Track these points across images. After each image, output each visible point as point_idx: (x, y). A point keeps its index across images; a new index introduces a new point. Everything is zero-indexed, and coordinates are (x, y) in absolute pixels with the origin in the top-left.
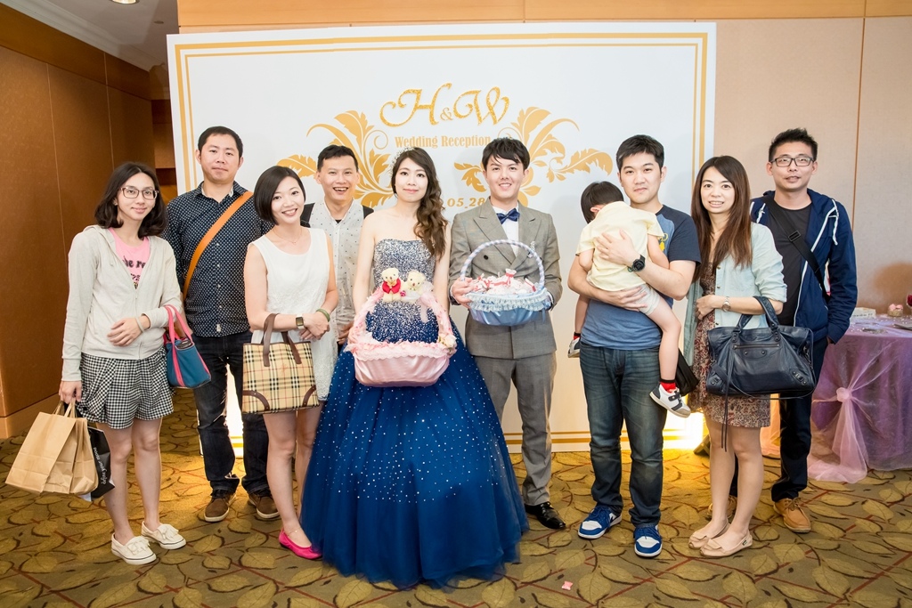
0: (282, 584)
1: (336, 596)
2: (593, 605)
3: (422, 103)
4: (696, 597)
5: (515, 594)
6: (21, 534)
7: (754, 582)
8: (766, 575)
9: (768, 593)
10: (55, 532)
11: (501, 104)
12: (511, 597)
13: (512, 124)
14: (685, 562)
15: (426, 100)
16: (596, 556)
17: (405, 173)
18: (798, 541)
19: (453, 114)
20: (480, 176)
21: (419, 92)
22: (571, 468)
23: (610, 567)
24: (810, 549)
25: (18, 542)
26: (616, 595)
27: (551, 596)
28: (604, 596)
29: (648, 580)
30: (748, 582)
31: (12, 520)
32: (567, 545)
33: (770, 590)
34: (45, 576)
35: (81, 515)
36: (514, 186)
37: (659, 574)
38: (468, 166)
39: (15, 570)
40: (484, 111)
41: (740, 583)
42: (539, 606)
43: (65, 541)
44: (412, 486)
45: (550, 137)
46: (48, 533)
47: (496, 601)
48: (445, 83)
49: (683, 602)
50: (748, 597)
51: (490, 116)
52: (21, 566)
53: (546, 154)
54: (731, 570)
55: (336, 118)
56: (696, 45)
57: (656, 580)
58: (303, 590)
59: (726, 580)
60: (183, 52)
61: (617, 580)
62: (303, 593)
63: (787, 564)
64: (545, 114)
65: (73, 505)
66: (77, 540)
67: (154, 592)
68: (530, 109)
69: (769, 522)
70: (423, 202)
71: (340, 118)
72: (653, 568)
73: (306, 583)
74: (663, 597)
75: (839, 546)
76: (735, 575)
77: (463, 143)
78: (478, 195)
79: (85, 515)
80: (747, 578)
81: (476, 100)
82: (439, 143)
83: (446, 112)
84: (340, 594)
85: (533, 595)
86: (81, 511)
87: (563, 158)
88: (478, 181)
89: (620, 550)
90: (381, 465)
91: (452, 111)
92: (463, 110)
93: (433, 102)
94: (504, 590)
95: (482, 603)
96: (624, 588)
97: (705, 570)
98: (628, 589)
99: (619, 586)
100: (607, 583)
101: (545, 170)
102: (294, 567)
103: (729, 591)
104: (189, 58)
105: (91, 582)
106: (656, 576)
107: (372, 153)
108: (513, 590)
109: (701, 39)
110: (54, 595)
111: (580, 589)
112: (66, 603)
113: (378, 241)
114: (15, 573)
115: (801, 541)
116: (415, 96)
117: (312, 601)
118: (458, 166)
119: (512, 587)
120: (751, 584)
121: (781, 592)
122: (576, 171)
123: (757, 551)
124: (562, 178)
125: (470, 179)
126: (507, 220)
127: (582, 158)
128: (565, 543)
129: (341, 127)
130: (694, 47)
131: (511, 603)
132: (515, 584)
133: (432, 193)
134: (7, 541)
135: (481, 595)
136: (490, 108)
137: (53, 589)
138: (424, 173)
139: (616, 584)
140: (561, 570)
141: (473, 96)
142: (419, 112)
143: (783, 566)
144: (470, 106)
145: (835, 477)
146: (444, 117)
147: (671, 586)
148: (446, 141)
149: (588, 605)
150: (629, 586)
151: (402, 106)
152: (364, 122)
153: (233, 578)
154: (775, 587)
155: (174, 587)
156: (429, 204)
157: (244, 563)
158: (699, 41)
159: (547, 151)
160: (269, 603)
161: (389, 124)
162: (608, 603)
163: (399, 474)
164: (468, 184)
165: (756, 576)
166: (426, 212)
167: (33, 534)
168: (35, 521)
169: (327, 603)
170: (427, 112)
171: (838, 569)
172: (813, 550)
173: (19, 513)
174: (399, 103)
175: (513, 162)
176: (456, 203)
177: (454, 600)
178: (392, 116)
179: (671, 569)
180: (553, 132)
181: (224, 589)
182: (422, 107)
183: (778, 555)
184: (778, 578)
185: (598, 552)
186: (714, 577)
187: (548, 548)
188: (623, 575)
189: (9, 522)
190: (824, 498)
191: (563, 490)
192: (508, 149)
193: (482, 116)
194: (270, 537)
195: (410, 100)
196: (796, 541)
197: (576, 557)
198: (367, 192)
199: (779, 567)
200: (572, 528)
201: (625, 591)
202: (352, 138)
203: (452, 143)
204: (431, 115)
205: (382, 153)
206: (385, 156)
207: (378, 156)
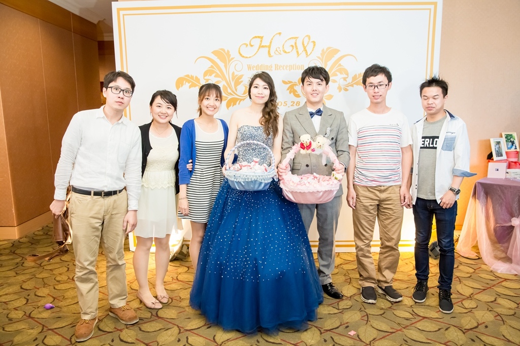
0: (183, 328)
1: (215, 336)
2: (367, 345)
4: (429, 341)
5: (320, 337)
6: (29, 295)
7: (464, 333)
8: (471, 329)
9: (473, 340)
10: (48, 295)
11: (311, 45)
12: (318, 338)
14: (421, 320)
15: (266, 43)
16: (367, 315)
17: (256, 87)
18: (489, 309)
19: (282, 51)
20: (298, 88)
21: (261, 38)
22: (348, 262)
23: (376, 322)
24: (497, 314)
25: (28, 300)
26: (381, 339)
27: (343, 338)
28: (374, 339)
29: (399, 330)
30: (460, 333)
31: (23, 287)
32: (350, 308)
33: (475, 338)
34: (44, 320)
35: (62, 285)
36: (320, 95)
37: (406, 327)
38: (290, 82)
39: (27, 316)
40: (301, 49)
41: (456, 334)
42: (335, 344)
43: (54, 300)
44: (256, 271)
45: (340, 65)
46: (44, 295)
47: (310, 341)
48: (278, 32)
49: (422, 344)
50: (461, 342)
51: (304, 52)
52: (30, 314)
53: (337, 75)
54: (449, 326)
55: (212, 53)
56: (430, 9)
57: (404, 330)
58: (195, 331)
59: (447, 331)
60: (122, 13)
61: (381, 329)
62: (195, 334)
63: (484, 323)
64: (337, 51)
65: (57, 279)
66: (61, 300)
67: (108, 331)
69: (470, 297)
70: (266, 104)
71: (215, 53)
72: (402, 323)
73: (197, 327)
74: (409, 340)
75: (515, 313)
76: (452, 329)
77: (287, 68)
78: (296, 99)
79: (65, 285)
80: (460, 331)
81: (296, 43)
82: (274, 68)
83: (278, 49)
84: (217, 335)
85: (331, 337)
86: (62, 282)
87: (347, 78)
88: (296, 91)
89: (382, 312)
90: (237, 258)
91: (281, 49)
92: (288, 49)
94: (314, 334)
95: (301, 342)
96: (386, 334)
97: (434, 325)
98: (388, 335)
99: (383, 333)
100: (375, 331)
101: (336, 85)
102: (189, 318)
103: (450, 339)
104: (125, 16)
105: (70, 324)
106: (404, 328)
107: (233, 73)
108: (319, 335)
109: (433, 6)
110: (50, 331)
111: (359, 334)
112: (58, 336)
113: (240, 127)
114: (27, 318)
115: (491, 309)
116: (260, 40)
117: (201, 338)
118: (284, 82)
119: (319, 332)
120: (463, 334)
121: (481, 340)
122: (355, 85)
123: (465, 315)
124: (346, 90)
125: (292, 90)
126: (315, 115)
127: (358, 78)
128: (348, 307)
130: (429, 11)
131: (319, 342)
132: (320, 331)
133: (272, 98)
134: (21, 299)
135: (300, 337)
136: (305, 48)
137: (49, 328)
138: (267, 87)
139: (381, 332)
140: (347, 323)
141: (294, 41)
142: (261, 49)
143: (481, 324)
144: (292, 46)
145: (510, 271)
147: (413, 334)
148: (277, 67)
149: (365, 344)
150: (389, 334)
152: (229, 55)
153: (153, 324)
154: (477, 336)
155: (119, 328)
156: (270, 105)
157: (159, 315)
158: (432, 7)
159: (338, 73)
160: (175, 339)
161: (243, 57)
162: (376, 343)
163: (248, 264)
164: (290, 93)
165: (465, 329)
166: (268, 110)
167: (36, 295)
168: (36, 288)
169: (210, 340)
170: (267, 49)
171: (515, 327)
172: (499, 315)
173: (27, 283)
174: (250, 44)
175: (320, 80)
176: (283, 104)
177: (284, 339)
179: (413, 324)
180: (341, 62)
181: (149, 330)
183: (477, 317)
184: (478, 331)
185: (368, 312)
186: (439, 329)
187: (338, 309)
188: (384, 327)
189: (22, 288)
190: (504, 284)
191: (345, 275)
192: (317, 73)
194: (174, 300)
195: (256, 42)
196: (488, 309)
197: (355, 315)
198: (230, 97)
199: (478, 325)
200: (352, 298)
201: (386, 336)
202: (222, 65)
203: (281, 68)
204: (269, 52)
205: (240, 74)
206: (242, 76)
207: (237, 75)
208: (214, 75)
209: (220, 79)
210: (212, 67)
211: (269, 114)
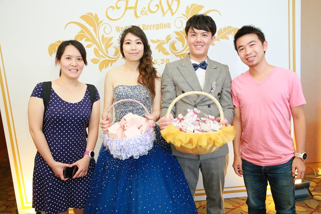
3: (129, 6)
11: (175, 3)
13: (182, 14)
15: (132, 4)
17: (129, 43)
19: (147, 11)
36: (204, 47)
38: (158, 41)
51: (169, 11)
55: (81, 17)
64: (201, 7)
68: (192, 5)
70: (141, 60)
71: (83, 17)
77: (155, 28)
78: (165, 57)
81: (160, 2)
83: (144, 9)
88: (165, 49)
91: (147, 9)
92: (153, 9)
93: (136, 4)
107: (103, 36)
113: (115, 87)
116: (125, 2)
118: (153, 41)
124: (213, 44)
125: (161, 48)
127: (224, 32)
129: (83, 22)
136: (169, 6)
138: (140, 41)
142: (128, 11)
144: (157, 6)
146: (142, 13)
151: (118, 8)
152: (97, 19)
161: (111, 19)
164: (159, 51)
170: (133, 11)
174: (116, 6)
175: (204, 31)
178: (113, 14)
182: (130, 8)
193: (165, 11)
195: (122, 4)
198: (102, 60)
202: (91, 29)
203: (148, 28)
204: (136, 13)
205: (109, 36)
206: (111, 38)
207: (107, 38)
208: (84, 39)
209: (90, 43)
210: (82, 31)
211: (145, 71)
